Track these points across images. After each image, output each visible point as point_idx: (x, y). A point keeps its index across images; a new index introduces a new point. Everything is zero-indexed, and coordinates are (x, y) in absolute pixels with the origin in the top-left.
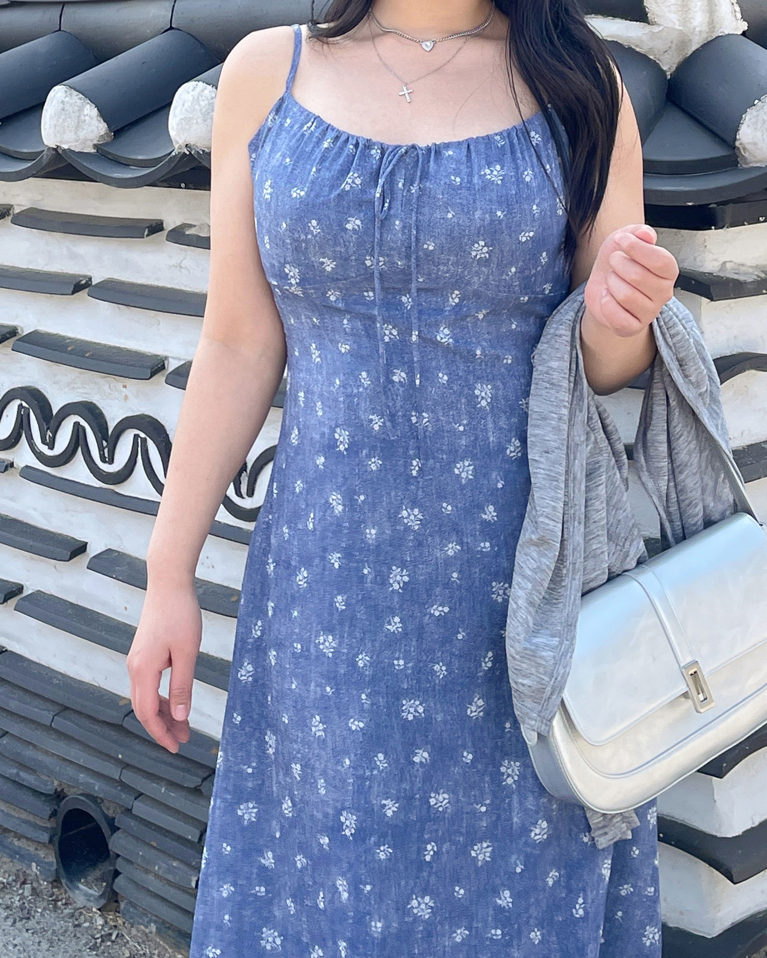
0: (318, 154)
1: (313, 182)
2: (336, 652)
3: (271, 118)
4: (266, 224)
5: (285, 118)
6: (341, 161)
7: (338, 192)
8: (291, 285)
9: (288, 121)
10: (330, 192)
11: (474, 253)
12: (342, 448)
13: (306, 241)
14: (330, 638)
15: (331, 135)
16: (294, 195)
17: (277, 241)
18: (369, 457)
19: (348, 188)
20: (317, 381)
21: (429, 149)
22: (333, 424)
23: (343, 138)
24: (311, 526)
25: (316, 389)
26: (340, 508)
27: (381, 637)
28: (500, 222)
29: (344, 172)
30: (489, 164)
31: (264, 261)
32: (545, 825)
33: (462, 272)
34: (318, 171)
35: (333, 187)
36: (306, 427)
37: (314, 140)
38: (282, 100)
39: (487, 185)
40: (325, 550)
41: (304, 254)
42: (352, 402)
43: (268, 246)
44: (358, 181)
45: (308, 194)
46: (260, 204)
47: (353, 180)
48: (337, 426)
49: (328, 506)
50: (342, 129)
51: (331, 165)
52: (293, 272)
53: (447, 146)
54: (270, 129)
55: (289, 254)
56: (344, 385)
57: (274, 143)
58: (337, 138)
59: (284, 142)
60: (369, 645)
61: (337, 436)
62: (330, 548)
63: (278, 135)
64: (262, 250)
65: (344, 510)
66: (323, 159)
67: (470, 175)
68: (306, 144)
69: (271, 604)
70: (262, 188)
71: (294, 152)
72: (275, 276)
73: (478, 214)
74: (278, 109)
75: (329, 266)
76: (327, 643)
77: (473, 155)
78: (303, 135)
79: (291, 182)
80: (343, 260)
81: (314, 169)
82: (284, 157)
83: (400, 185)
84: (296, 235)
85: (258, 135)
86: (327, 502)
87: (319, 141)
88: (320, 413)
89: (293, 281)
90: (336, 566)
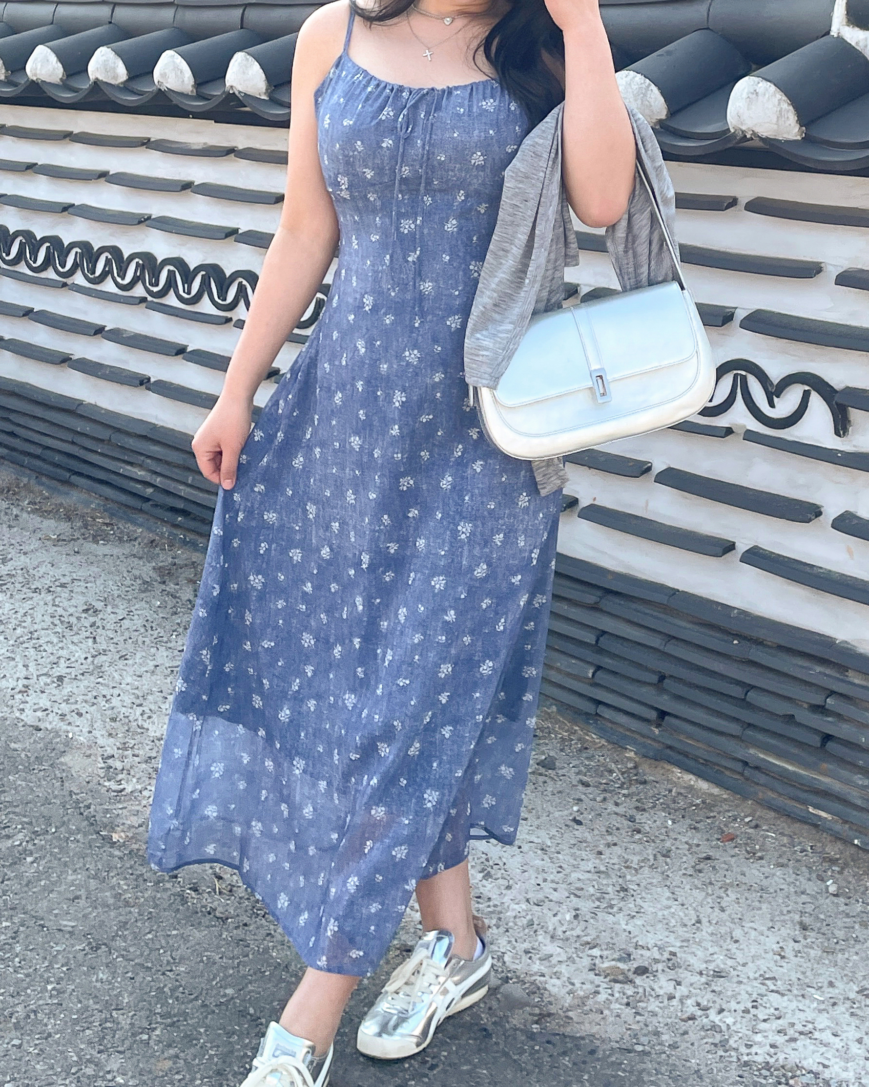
0: (364, 96)
1: (359, 115)
2: (361, 447)
3: (332, 71)
4: (325, 146)
5: (342, 71)
6: (380, 101)
7: (377, 121)
8: (341, 190)
9: (344, 73)
10: (371, 121)
11: (473, 162)
12: (367, 308)
13: (354, 157)
14: (357, 438)
15: (373, 83)
16: (345, 124)
17: (333, 158)
18: (386, 314)
19: (384, 118)
20: (354, 261)
21: (443, 91)
22: (363, 292)
23: (382, 85)
24: (344, 363)
25: (354, 268)
26: (363, 350)
27: (388, 439)
28: (492, 138)
29: (382, 108)
30: (485, 99)
31: (324, 174)
32: (485, 567)
33: (466, 176)
34: (363, 107)
35: (373, 118)
36: (345, 293)
37: (361, 86)
38: (340, 58)
39: (483, 112)
40: (354, 379)
41: (352, 166)
42: (377, 277)
43: (326, 162)
44: (392, 114)
45: (355, 123)
46: (321, 132)
47: (388, 112)
48: (366, 293)
49: (356, 349)
50: (382, 79)
51: (373, 102)
52: (344, 181)
53: (456, 88)
54: (331, 80)
55: (341, 167)
56: (373, 265)
57: (334, 89)
58: (378, 85)
59: (341, 87)
60: (381, 443)
61: (365, 300)
62: (357, 378)
63: (336, 83)
64: (323, 165)
65: (366, 352)
66: (367, 99)
67: (470, 106)
68: (355, 90)
69: (317, 417)
70: (323, 120)
71: (347, 94)
72: (331, 185)
73: (476, 132)
74: (337, 66)
75: (369, 174)
76: (356, 442)
77: (474, 93)
78: (354, 83)
79: (343, 116)
80: (379, 170)
81: (360, 106)
82: (339, 97)
83: (422, 116)
84: (346, 152)
85: (323, 84)
86: (355, 346)
87: (366, 87)
88: (355, 284)
89: (343, 187)
90: (360, 390)
